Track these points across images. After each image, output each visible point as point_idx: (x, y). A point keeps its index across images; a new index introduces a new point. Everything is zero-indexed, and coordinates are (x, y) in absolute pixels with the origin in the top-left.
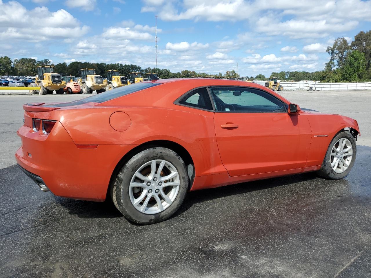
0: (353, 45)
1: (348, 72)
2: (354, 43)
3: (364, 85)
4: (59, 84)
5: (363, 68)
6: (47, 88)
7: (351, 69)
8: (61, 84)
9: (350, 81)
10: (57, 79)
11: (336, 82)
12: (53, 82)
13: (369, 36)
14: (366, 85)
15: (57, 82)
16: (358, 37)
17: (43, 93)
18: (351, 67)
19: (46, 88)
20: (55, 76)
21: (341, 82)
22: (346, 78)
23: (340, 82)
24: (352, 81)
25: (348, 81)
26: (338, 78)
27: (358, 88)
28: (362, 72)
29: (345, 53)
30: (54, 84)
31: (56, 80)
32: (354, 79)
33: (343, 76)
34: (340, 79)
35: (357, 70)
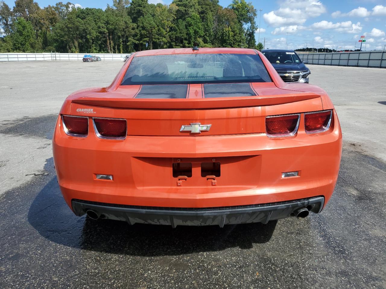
0: (15, 11)
1: (20, 41)
2: (16, 9)
3: (43, 56)
5: (33, 37)
7: (21, 39)
9: (24, 51)
11: (9, 52)
13: (30, 3)
14: (45, 56)
16: (19, 3)
18: (21, 36)
21: (15, 52)
22: (18, 47)
23: (13, 52)
24: (26, 52)
25: (21, 51)
26: (10, 48)
27: (37, 59)
28: (33, 41)
29: (9, 20)
32: (28, 49)
33: (14, 45)
34: (12, 48)
35: (28, 40)
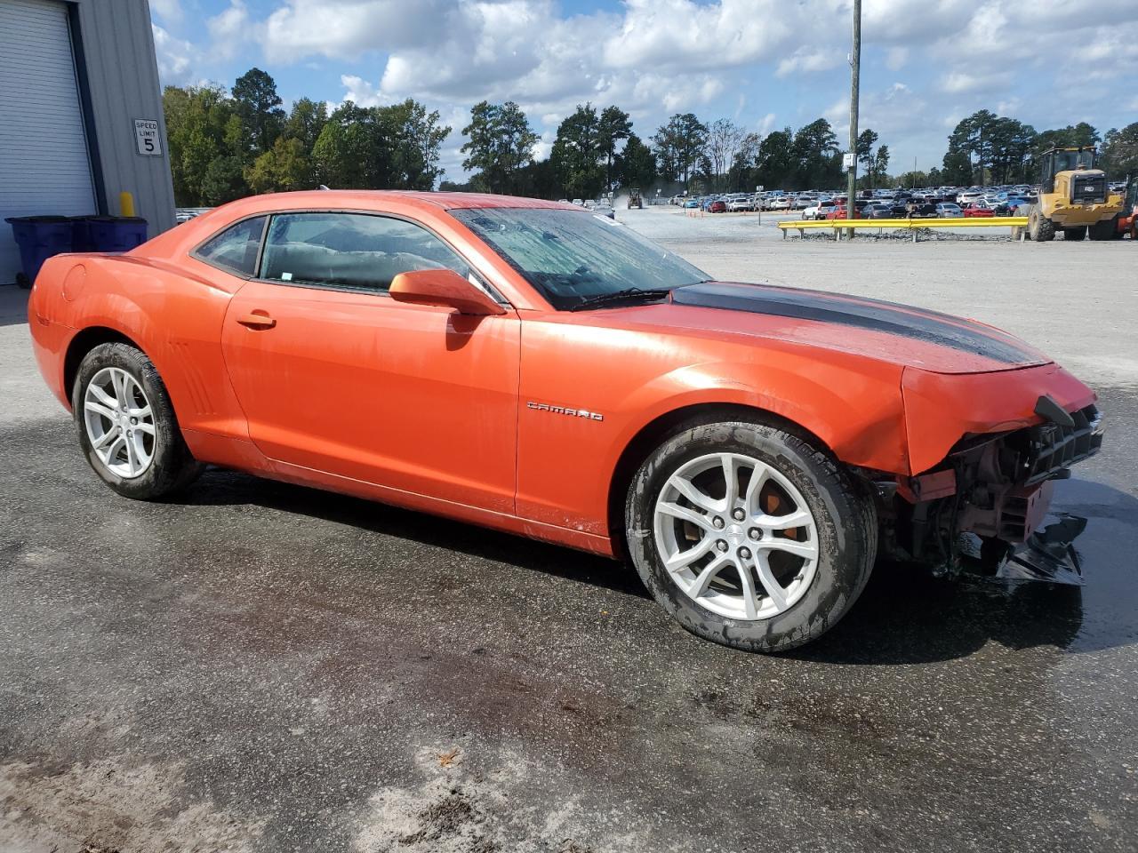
4: (1094, 207)
6: (1053, 220)
8: (1102, 206)
10: (1089, 189)
12: (1075, 198)
15: (1089, 198)
17: (1039, 237)
19: (1049, 220)
20: (1085, 180)
30: (1076, 207)
31: (1091, 193)
